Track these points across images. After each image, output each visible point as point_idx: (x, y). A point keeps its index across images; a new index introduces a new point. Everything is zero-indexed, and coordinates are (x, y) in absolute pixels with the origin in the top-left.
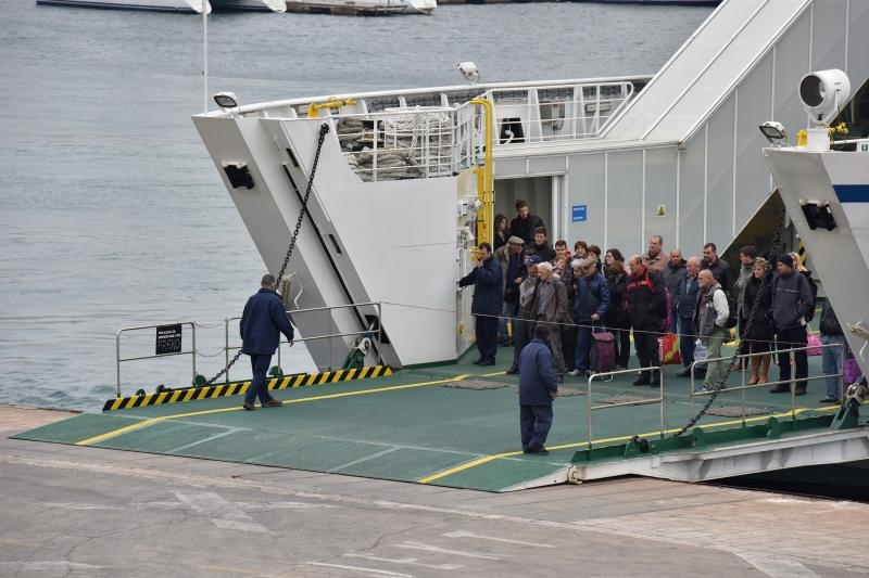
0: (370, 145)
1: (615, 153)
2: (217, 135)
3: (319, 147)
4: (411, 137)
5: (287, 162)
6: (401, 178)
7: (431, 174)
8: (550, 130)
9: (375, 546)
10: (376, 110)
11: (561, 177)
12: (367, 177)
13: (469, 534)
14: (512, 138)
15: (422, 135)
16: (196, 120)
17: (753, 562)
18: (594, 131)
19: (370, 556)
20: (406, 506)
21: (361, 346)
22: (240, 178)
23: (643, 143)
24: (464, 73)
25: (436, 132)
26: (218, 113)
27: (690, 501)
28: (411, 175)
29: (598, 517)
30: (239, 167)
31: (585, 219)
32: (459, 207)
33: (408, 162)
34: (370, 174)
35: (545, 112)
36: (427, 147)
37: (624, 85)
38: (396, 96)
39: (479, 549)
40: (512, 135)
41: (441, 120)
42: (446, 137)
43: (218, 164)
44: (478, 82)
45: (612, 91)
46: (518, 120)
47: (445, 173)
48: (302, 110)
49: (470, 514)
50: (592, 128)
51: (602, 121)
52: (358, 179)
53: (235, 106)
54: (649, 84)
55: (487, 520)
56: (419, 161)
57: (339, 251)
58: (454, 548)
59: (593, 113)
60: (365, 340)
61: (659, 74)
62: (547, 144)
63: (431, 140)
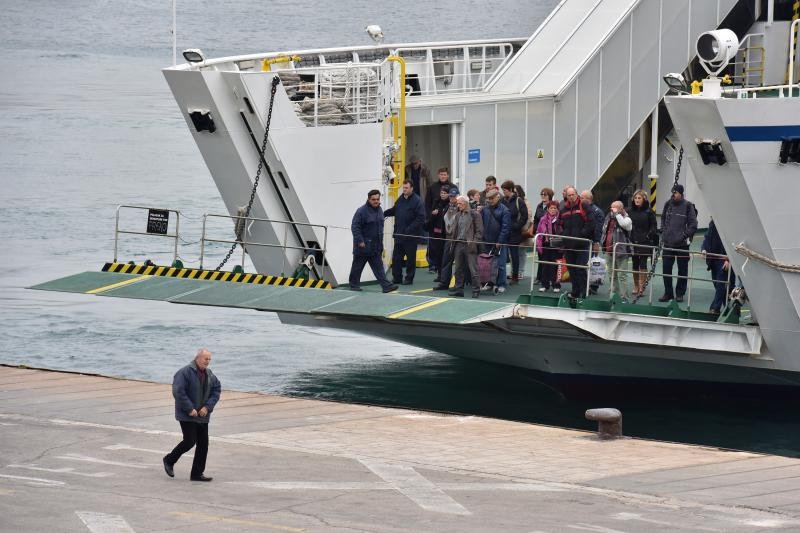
0: (311, 95)
1: (504, 104)
2: (183, 85)
3: (273, 96)
4: (344, 89)
5: (244, 109)
6: (337, 124)
7: (362, 121)
8: (442, 84)
9: (39, 457)
10: (301, 66)
11: (459, 124)
12: (310, 122)
13: (128, 447)
14: (411, 91)
15: (354, 87)
16: (166, 73)
17: (370, 467)
18: (481, 85)
19: (32, 467)
20: (78, 423)
21: (307, 262)
22: (203, 123)
23: (523, 96)
24: (371, 35)
25: (365, 84)
26: (185, 66)
27: (335, 418)
28: (345, 121)
29: (249, 432)
30: (203, 113)
31: (478, 161)
32: (384, 149)
33: (343, 111)
34: (312, 120)
35: (438, 69)
36: (358, 97)
37: (502, 47)
38: (316, 54)
39: (133, 460)
40: (411, 88)
41: (369, 75)
42: (373, 89)
43: (184, 111)
44: (383, 42)
45: (493, 51)
46: (416, 75)
47: (373, 120)
48: (243, 65)
49: (134, 430)
50: (478, 83)
51: (487, 77)
52: (303, 125)
53: (201, 60)
54: (524, 46)
55: (148, 435)
56: (351, 109)
57: (286, 186)
58: (110, 459)
59: (479, 70)
60: (310, 256)
61: (533, 36)
62: (441, 97)
63: (361, 91)
